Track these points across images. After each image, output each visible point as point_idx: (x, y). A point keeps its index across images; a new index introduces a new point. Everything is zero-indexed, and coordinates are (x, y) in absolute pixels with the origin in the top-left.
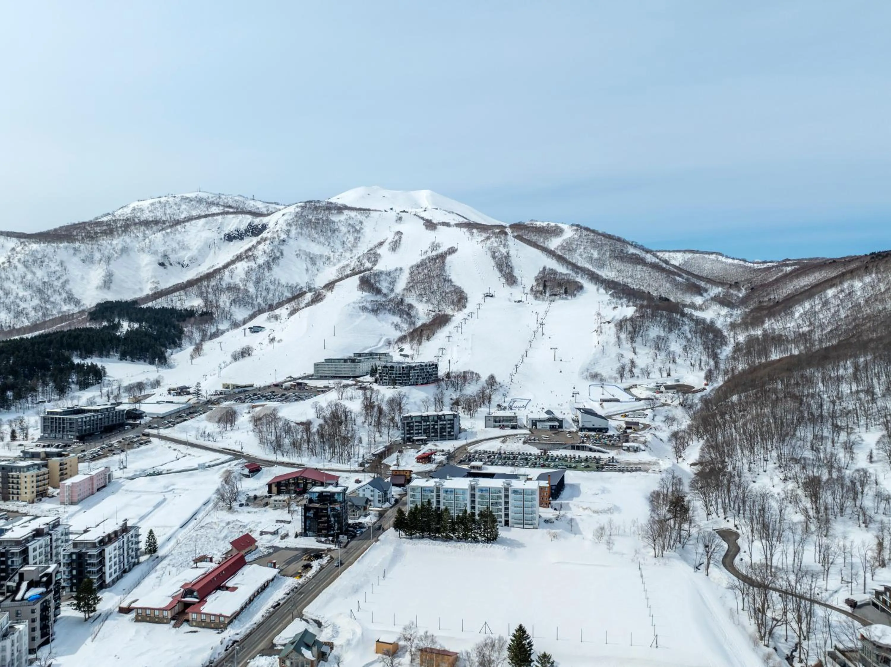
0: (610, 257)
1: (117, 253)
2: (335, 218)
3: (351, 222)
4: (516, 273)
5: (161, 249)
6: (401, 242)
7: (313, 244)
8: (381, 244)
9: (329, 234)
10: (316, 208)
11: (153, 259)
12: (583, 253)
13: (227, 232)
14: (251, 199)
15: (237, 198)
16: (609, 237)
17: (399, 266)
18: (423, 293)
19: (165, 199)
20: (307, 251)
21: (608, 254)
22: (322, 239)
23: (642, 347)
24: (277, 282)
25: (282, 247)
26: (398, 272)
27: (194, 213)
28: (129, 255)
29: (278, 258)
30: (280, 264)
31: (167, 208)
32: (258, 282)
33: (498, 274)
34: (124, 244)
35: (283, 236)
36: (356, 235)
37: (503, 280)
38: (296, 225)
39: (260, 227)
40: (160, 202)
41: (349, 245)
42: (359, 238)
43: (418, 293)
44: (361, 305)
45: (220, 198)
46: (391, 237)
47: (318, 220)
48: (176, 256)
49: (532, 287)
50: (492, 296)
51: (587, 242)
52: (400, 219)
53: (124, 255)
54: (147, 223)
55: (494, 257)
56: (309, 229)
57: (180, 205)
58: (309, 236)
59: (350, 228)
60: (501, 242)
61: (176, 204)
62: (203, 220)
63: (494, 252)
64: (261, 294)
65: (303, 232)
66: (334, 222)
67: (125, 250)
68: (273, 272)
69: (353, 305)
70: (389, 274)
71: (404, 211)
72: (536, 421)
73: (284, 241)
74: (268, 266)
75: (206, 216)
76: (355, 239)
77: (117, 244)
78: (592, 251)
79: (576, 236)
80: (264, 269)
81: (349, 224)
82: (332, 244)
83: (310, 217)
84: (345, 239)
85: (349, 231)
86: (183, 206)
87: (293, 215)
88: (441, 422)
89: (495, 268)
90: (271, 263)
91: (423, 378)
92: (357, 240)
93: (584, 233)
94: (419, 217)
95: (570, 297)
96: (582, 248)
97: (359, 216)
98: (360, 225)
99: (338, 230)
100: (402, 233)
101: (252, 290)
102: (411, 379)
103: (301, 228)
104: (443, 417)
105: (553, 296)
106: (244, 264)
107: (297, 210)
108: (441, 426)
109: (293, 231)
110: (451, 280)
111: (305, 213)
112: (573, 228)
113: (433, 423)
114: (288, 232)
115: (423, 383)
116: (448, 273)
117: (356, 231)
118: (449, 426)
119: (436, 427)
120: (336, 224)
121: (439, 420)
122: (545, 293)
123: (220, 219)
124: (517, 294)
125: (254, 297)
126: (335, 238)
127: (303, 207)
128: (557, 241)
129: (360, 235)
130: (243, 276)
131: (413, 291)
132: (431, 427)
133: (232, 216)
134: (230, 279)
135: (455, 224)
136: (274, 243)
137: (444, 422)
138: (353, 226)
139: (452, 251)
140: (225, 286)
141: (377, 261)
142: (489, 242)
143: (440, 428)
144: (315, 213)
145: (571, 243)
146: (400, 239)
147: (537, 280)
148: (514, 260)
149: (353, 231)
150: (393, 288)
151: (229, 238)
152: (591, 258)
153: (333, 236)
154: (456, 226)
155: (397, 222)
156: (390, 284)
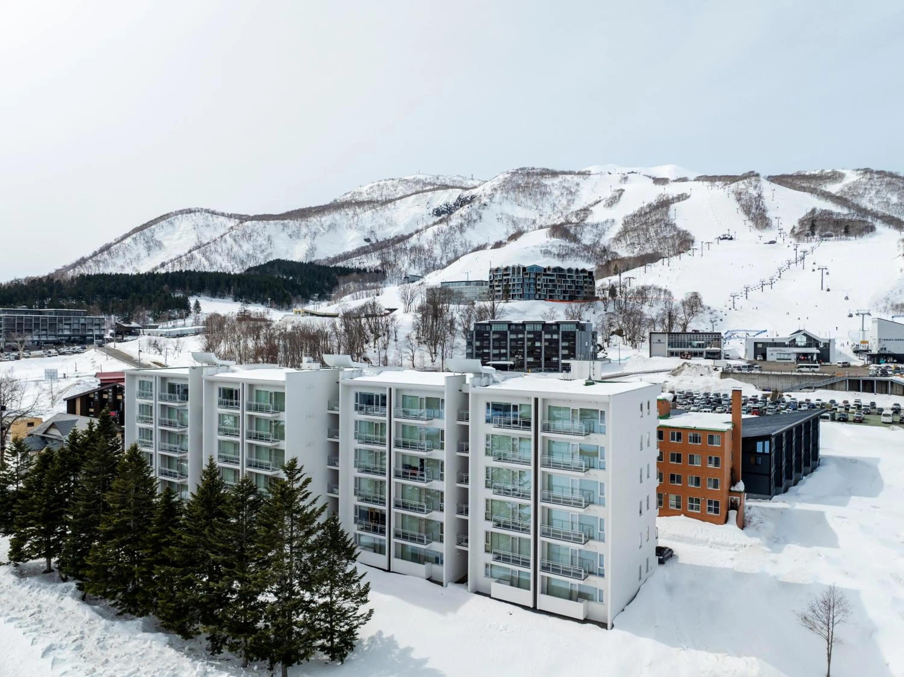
1: (324, 229)
2: (548, 181)
3: (566, 185)
4: (769, 214)
5: (368, 226)
6: (621, 198)
7: (519, 208)
8: (597, 203)
9: (539, 197)
10: (528, 174)
11: (360, 235)
12: (874, 198)
13: (436, 207)
14: (470, 179)
15: (456, 178)
17: (610, 218)
18: (636, 242)
19: (384, 182)
20: (510, 214)
22: (530, 203)
26: (609, 224)
27: (409, 193)
28: (336, 231)
29: (475, 221)
30: (476, 227)
31: (385, 190)
32: (446, 243)
33: (744, 217)
34: (334, 222)
35: (485, 200)
36: (570, 197)
37: (750, 223)
38: (502, 189)
39: (469, 199)
40: (378, 185)
41: (561, 208)
42: (574, 200)
43: (629, 242)
45: (438, 179)
46: (608, 194)
47: (528, 183)
48: (383, 232)
49: (794, 227)
50: (731, 239)
51: (882, 185)
52: (626, 179)
53: (332, 232)
54: (360, 204)
55: (739, 200)
56: (517, 193)
57: (397, 187)
58: (516, 200)
59: (563, 191)
60: (751, 183)
61: (393, 186)
62: (413, 197)
63: (740, 194)
64: (447, 256)
65: (509, 196)
66: (546, 186)
67: (332, 227)
68: (465, 235)
69: (533, 249)
70: (597, 226)
71: (632, 172)
72: (766, 344)
73: (485, 205)
74: (461, 228)
75: (417, 193)
76: (569, 201)
77: (325, 221)
78: (889, 195)
80: (455, 231)
81: (564, 187)
82: (540, 207)
83: (520, 182)
84: (557, 203)
85: (562, 194)
86: (400, 188)
87: (501, 181)
88: (548, 336)
89: (740, 211)
90: (465, 225)
91: (565, 292)
92: (570, 202)
93: (876, 176)
94: (650, 177)
95: (853, 238)
96: (873, 192)
97: (576, 179)
98: (576, 187)
99: (550, 193)
100: (624, 190)
101: (437, 251)
102: (539, 290)
103: (507, 193)
104: (554, 327)
105: (825, 236)
106: (436, 227)
107: (507, 176)
108: (547, 344)
109: (498, 196)
110: (675, 224)
111: (514, 179)
112: (859, 172)
113: (531, 336)
114: (491, 197)
115: (564, 300)
116: (672, 217)
117: (571, 193)
118: (566, 344)
119: (538, 344)
120: (548, 188)
121: (543, 332)
122: (813, 234)
123: (430, 194)
124: (769, 235)
125: (439, 258)
126: (544, 201)
127: (514, 174)
128: (834, 188)
129: (575, 197)
130: (431, 237)
131: (623, 242)
132: (527, 344)
133: (442, 191)
134: (417, 242)
135: (693, 179)
136: (473, 207)
137: (555, 337)
138: (567, 189)
139: (682, 197)
140: (408, 249)
141: (587, 217)
142: (733, 186)
143: (546, 347)
144: (526, 178)
145: (856, 187)
146: (620, 196)
147: (802, 222)
148: (768, 202)
149: (567, 194)
150: (598, 241)
151: (438, 212)
152: (888, 203)
153: (542, 200)
154: (695, 180)
155: (620, 181)
156: (596, 236)
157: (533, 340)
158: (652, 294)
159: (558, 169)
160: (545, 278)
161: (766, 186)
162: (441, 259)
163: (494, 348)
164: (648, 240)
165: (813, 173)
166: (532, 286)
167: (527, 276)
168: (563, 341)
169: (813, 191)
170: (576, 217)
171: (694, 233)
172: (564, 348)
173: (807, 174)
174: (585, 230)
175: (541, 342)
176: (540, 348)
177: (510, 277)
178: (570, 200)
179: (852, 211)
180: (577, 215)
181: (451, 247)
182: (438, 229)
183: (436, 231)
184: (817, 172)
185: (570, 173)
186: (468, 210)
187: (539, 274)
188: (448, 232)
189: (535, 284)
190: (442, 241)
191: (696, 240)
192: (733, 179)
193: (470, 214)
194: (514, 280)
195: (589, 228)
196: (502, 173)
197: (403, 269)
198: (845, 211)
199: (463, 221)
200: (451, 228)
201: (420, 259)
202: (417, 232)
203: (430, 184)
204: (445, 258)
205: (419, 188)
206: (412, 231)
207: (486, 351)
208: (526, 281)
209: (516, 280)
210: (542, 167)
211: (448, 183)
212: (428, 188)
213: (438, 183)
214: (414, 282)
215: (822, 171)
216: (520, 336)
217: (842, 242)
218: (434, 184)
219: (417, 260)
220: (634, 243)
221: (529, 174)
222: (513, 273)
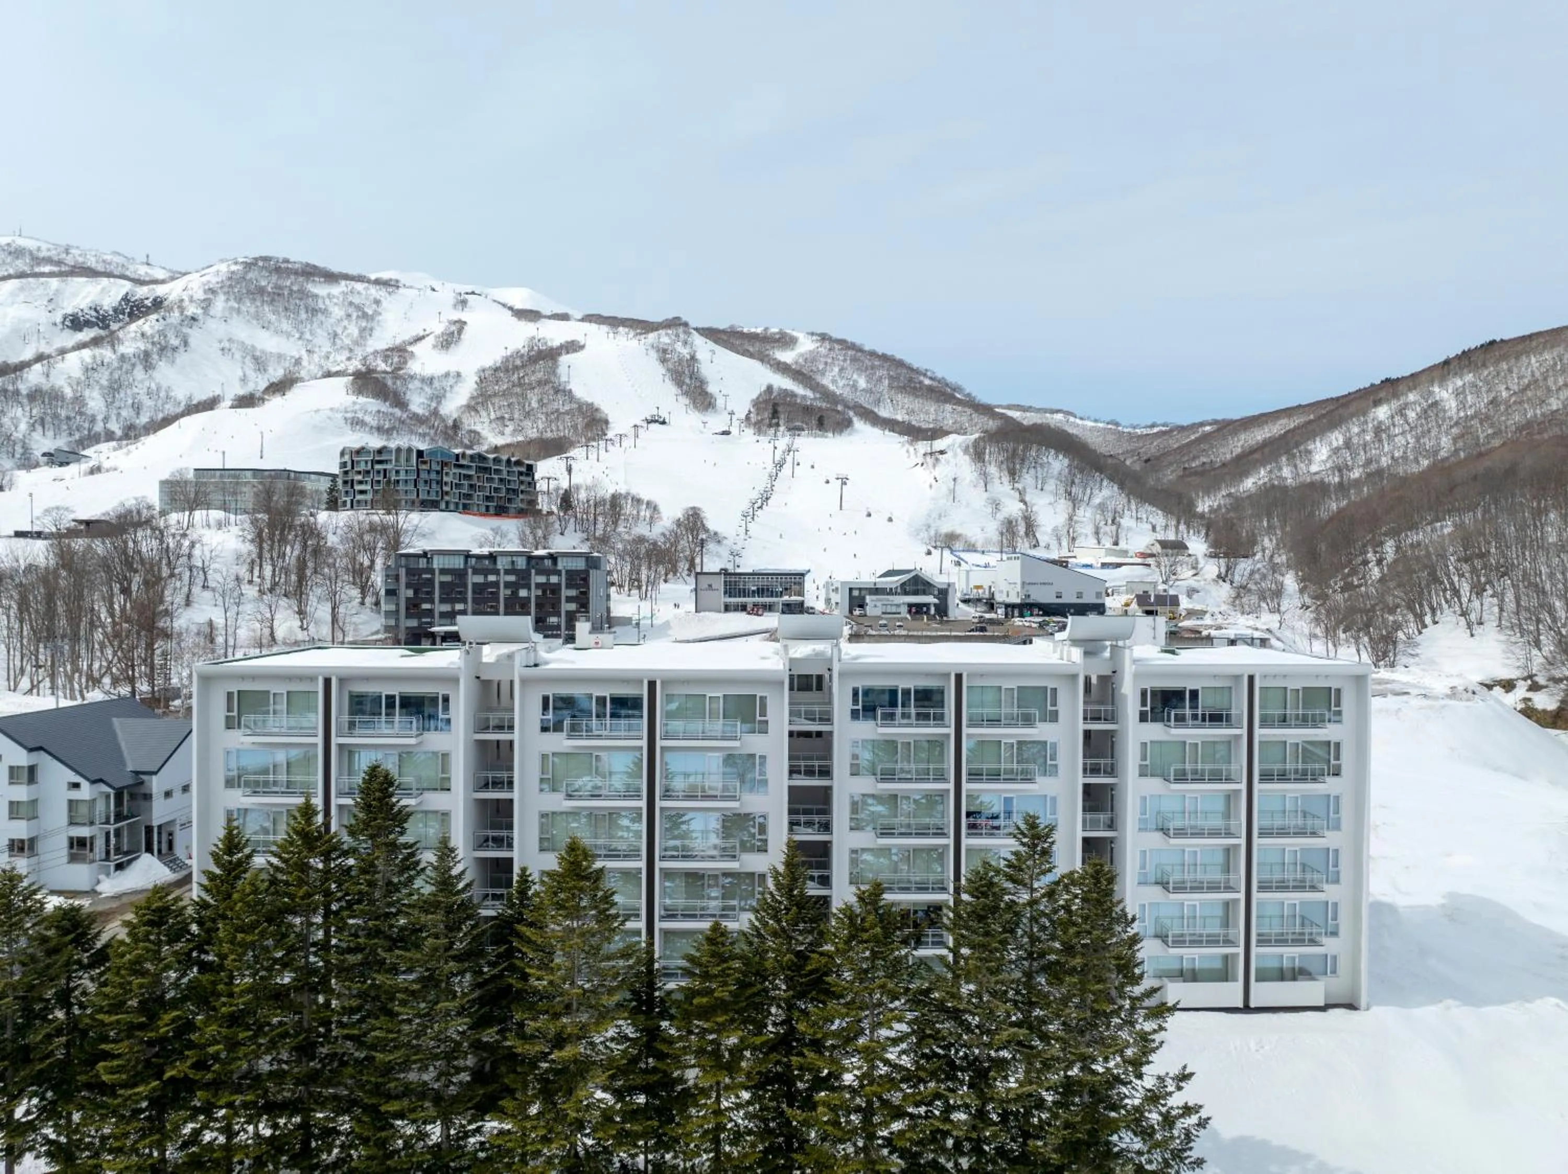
0: (891, 387)
2: (320, 289)
3: (356, 300)
4: (711, 389)
6: (463, 336)
7: (264, 334)
8: (419, 339)
9: (303, 316)
10: (278, 270)
12: (837, 378)
13: (69, 311)
14: (142, 263)
15: (108, 258)
16: (885, 358)
17: (453, 369)
18: (506, 416)
20: (248, 342)
21: (886, 382)
22: (286, 325)
24: (163, 394)
25: (186, 330)
26: (451, 381)
29: (175, 349)
30: (178, 361)
32: (114, 388)
33: (674, 389)
35: (191, 310)
36: (364, 324)
37: (684, 400)
38: (227, 293)
39: (148, 303)
41: (347, 341)
42: (371, 329)
43: (493, 416)
44: (349, 415)
45: (67, 252)
46: (439, 328)
47: (280, 288)
49: (750, 412)
50: (664, 423)
51: (845, 360)
52: (464, 303)
55: (663, 361)
56: (259, 304)
58: (257, 317)
59: (350, 310)
60: (677, 336)
62: (11, 283)
63: (665, 351)
64: (118, 414)
65: (244, 309)
66: (316, 296)
68: (156, 374)
69: (330, 414)
70: (430, 381)
71: (473, 293)
72: (862, 589)
73: (193, 319)
74: (145, 360)
75: (21, 275)
76: (362, 330)
78: (855, 376)
79: (823, 350)
80: (134, 365)
81: (351, 303)
82: (307, 336)
83: (263, 283)
84: (339, 331)
85: (349, 316)
87: (223, 277)
88: (542, 579)
89: (667, 380)
90: (155, 357)
91: (488, 498)
92: (366, 333)
93: (837, 347)
94: (504, 305)
95: (830, 435)
96: (836, 369)
97: (374, 291)
98: (374, 306)
99: (325, 312)
100: (465, 323)
101: (95, 403)
102: (447, 493)
103: (239, 300)
104: (548, 563)
105: (795, 430)
106: (86, 354)
107: (234, 268)
108: (540, 593)
109: (220, 304)
110: (570, 391)
111: (250, 275)
112: (815, 338)
113: (512, 578)
114: (206, 305)
115: (487, 513)
116: (564, 379)
117: (365, 316)
118: (573, 593)
119: (523, 593)
120: (320, 301)
121: (533, 571)
122: (778, 425)
123: (54, 282)
124: (717, 422)
125: (100, 417)
126: (315, 325)
127: (249, 265)
128: (786, 356)
129: (374, 324)
130: (77, 373)
131: (484, 413)
132: (504, 593)
133: (84, 279)
134: (43, 380)
135: (580, 317)
136: (169, 321)
137: (554, 579)
138: (358, 308)
139: (572, 347)
140: (24, 392)
141: (405, 363)
142: (652, 336)
143: (537, 597)
144: (274, 278)
145: (814, 360)
146: (460, 331)
147: (757, 403)
148: (706, 369)
149: (358, 317)
150: (436, 408)
151: (76, 323)
152: (854, 387)
153: (312, 323)
154: (582, 320)
155: (455, 306)
156: (431, 399)
157: (514, 586)
158: (628, 509)
159: (335, 268)
160: (457, 471)
161: (699, 341)
162: (106, 419)
163: (442, 601)
164: (527, 415)
165: (753, 330)
166: (434, 486)
167: (424, 467)
168: (568, 586)
169: (763, 358)
170: (385, 361)
171: (607, 408)
172: (569, 599)
173: (745, 330)
174: (410, 386)
175: (529, 589)
176: (528, 599)
177: (388, 467)
178: (364, 329)
179: (818, 395)
180: (386, 358)
181: (125, 397)
182: (94, 357)
183: (88, 360)
184: (759, 330)
185: (360, 279)
186: (158, 326)
187: (446, 464)
188: (115, 364)
189: (440, 483)
190: (105, 383)
191: (610, 420)
192: (643, 327)
193: (162, 333)
194: (397, 472)
195: (417, 383)
196: (222, 261)
197: (17, 435)
198: (809, 394)
199: (149, 347)
200: (123, 358)
201: (56, 416)
202: (40, 358)
203: (49, 261)
204: (114, 418)
205: (22, 265)
206: (28, 355)
207: (426, 606)
208: (424, 476)
209: (402, 473)
210: (304, 260)
211: (92, 262)
212: (47, 269)
213: (70, 260)
214: (68, 464)
215: (766, 329)
216: (492, 578)
217: (818, 439)
218: (59, 263)
219: (48, 419)
220: (502, 418)
221: (279, 268)
222: (397, 460)
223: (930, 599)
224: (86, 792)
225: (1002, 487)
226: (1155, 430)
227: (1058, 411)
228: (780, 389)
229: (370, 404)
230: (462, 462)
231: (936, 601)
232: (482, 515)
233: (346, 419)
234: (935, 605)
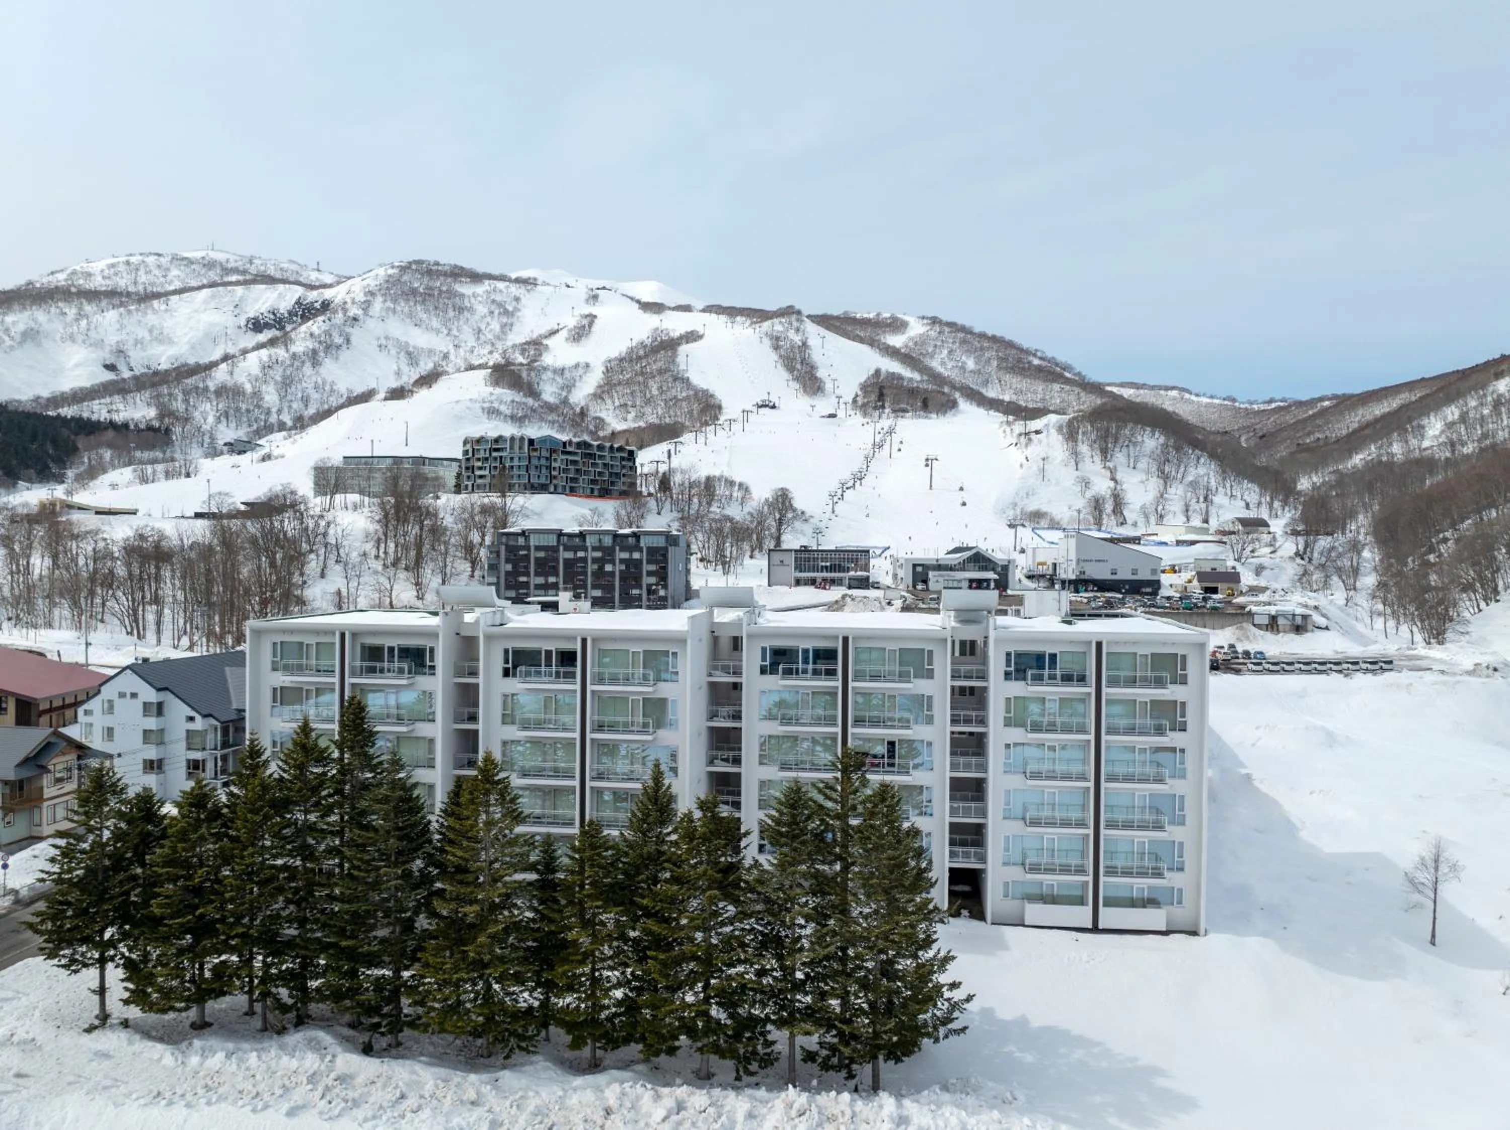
0: (999, 368)
1: (12, 338)
2: (466, 289)
3: (498, 298)
4: (821, 373)
5: (112, 339)
6: (593, 329)
7: (416, 331)
8: (554, 332)
9: (451, 314)
10: (429, 272)
11: (94, 356)
12: (946, 360)
13: (252, 315)
14: (313, 270)
15: (285, 266)
16: (994, 339)
17: (582, 360)
18: (630, 403)
19: (140, 258)
20: (403, 339)
21: (995, 363)
22: (435, 323)
23: (1131, 470)
24: (327, 388)
25: (348, 330)
26: (581, 371)
27: (194, 283)
28: (39, 345)
29: (339, 347)
30: (341, 358)
31: (141, 272)
32: (286, 384)
33: (785, 375)
34: (33, 325)
35: (354, 311)
36: (505, 320)
37: (795, 385)
38: (384, 295)
39: (317, 305)
40: (128, 263)
41: (490, 336)
42: (512, 325)
43: (617, 403)
44: (486, 405)
45: (251, 262)
46: (571, 322)
47: (431, 289)
48: (144, 354)
49: (857, 396)
50: (774, 407)
51: (954, 343)
52: (595, 297)
53: (29, 345)
54: (93, 295)
55: (776, 348)
56: (412, 304)
57: (168, 269)
58: (411, 316)
59: (493, 307)
60: (791, 324)
61: (159, 267)
62: (205, 292)
63: (778, 339)
64: (290, 407)
65: (399, 308)
66: (462, 295)
67: (30, 335)
68: (322, 370)
69: (469, 404)
70: (561, 371)
71: (604, 288)
72: (926, 567)
73: (355, 319)
74: (314, 357)
75: (212, 285)
76: (503, 326)
77: (14, 323)
78: (964, 358)
79: (932, 334)
80: (303, 362)
81: (493, 301)
82: (455, 332)
83: (416, 285)
84: (483, 327)
85: (492, 313)
86: (175, 272)
87: (381, 280)
88: (625, 555)
89: (779, 365)
90: (322, 354)
91: (593, 482)
92: (506, 328)
93: (947, 329)
94: (632, 299)
95: (934, 416)
96: (945, 352)
97: (514, 290)
98: (514, 303)
99: (471, 309)
100: (595, 317)
101: (271, 397)
102: (555, 477)
103: (395, 301)
104: (631, 540)
105: (899, 412)
106: (264, 353)
107: (391, 271)
108: (623, 567)
109: (378, 305)
110: (688, 379)
111: (405, 278)
112: (925, 321)
113: (598, 554)
114: (366, 306)
115: (591, 495)
116: (682, 367)
117: (506, 312)
118: (653, 568)
119: (608, 568)
120: (466, 301)
121: (617, 548)
122: (883, 407)
123: (239, 290)
124: (825, 405)
125: (274, 410)
126: (461, 323)
127: (404, 269)
128: (896, 341)
129: (514, 320)
130: (256, 370)
131: (609, 401)
132: (591, 567)
133: (263, 287)
134: (228, 378)
135: (701, 307)
136: (334, 321)
137: (636, 555)
138: (500, 305)
139: (692, 337)
140: (212, 389)
141: (540, 355)
142: (766, 325)
143: (621, 571)
144: (426, 279)
145: (924, 343)
146: (590, 325)
147: (864, 387)
148: (816, 355)
149: (500, 314)
150: (566, 397)
151: (257, 325)
152: (963, 368)
153: (459, 319)
154: (704, 311)
155: (587, 300)
156: (562, 389)
157: (601, 562)
158: (721, 490)
159: (480, 270)
160: (564, 457)
161: (812, 329)
162: (279, 411)
163: (537, 574)
164: (648, 402)
165: (866, 316)
166: (544, 471)
167: (535, 454)
168: (649, 562)
169: (872, 343)
170: (522, 354)
171: (721, 394)
172: (650, 574)
173: (858, 316)
174: (544, 377)
175: (614, 564)
176: (612, 574)
177: (503, 454)
178: (506, 325)
179: (925, 378)
180: (523, 352)
181: (296, 391)
182: (270, 356)
183: (265, 359)
184: (871, 316)
185: (502, 278)
186: (325, 327)
187: (555, 451)
188: (288, 362)
189: (549, 468)
190: (279, 378)
191: (724, 405)
192: (758, 315)
193: (328, 333)
194: (512, 459)
195: (549, 374)
196: (381, 266)
197: (207, 427)
198: (917, 376)
199: (317, 345)
200: (294, 356)
201: (238, 409)
202: (226, 358)
203: (235, 271)
204: (286, 410)
205: (214, 275)
206: (217, 355)
207: (523, 579)
208: (535, 462)
209: (516, 460)
210: (452, 263)
211: (272, 271)
212: (234, 278)
213: (253, 270)
214: (245, 452)
215: (878, 315)
216: (581, 554)
217: (921, 420)
218: (244, 272)
219: (232, 412)
220: (626, 405)
221: (430, 271)
222: (512, 448)
223: (991, 575)
224: (199, 724)
225: (1093, 467)
226: (1273, 405)
227: (1173, 388)
228: (888, 372)
229: (506, 395)
230: (569, 449)
231: (996, 577)
232: (588, 497)
233: (483, 409)
234: (995, 580)
